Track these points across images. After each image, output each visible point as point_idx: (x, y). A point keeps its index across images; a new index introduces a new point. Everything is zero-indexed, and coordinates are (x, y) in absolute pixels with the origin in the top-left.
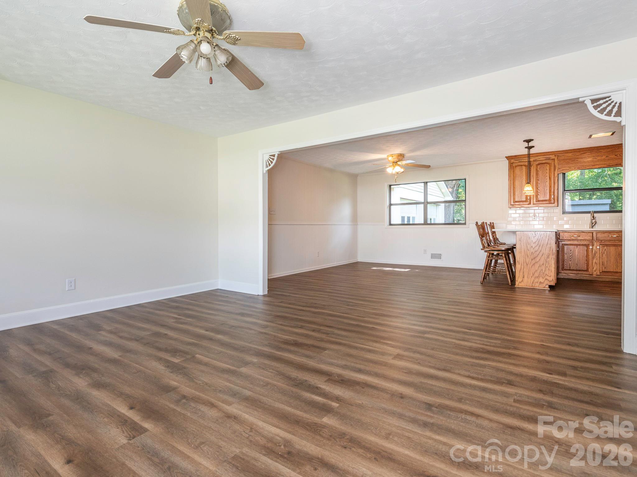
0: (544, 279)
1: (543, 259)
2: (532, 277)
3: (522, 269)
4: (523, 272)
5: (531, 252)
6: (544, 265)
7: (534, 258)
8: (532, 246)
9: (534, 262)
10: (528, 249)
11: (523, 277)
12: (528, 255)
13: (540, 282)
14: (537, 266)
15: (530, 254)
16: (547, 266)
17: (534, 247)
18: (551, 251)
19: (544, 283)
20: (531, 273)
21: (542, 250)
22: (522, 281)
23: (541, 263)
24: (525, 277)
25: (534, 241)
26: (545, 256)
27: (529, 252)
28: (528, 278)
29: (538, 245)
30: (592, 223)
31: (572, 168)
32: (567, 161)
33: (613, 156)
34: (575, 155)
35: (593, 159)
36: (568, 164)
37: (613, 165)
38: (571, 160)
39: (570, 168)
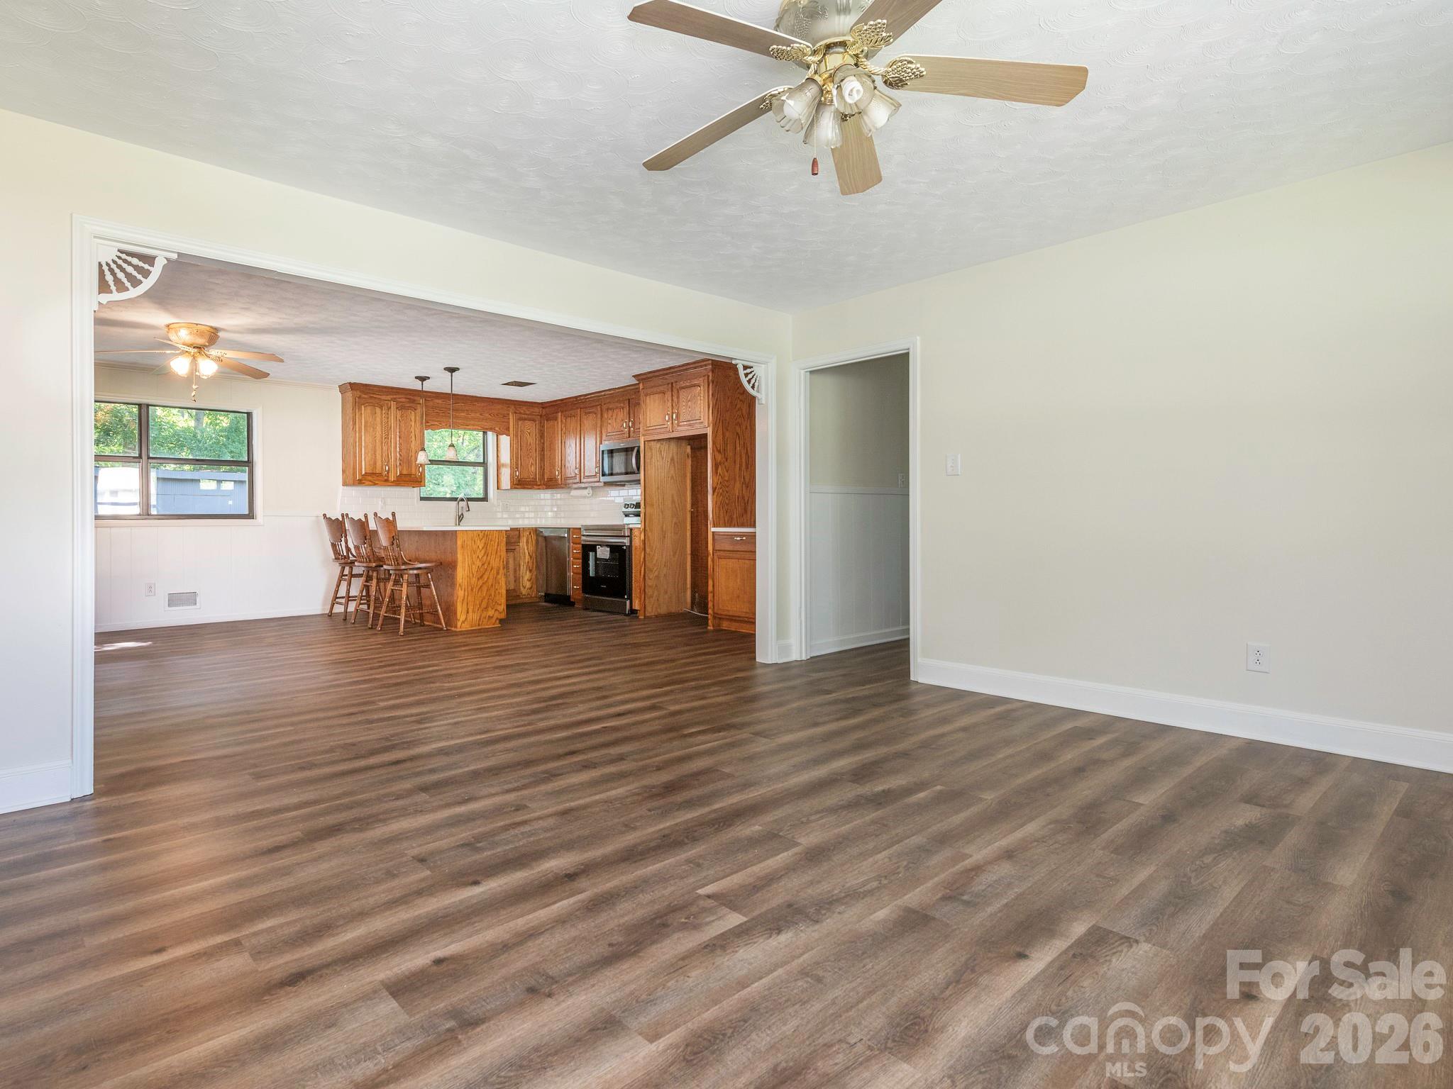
0: (494, 610)
1: (491, 577)
2: (478, 610)
3: (466, 597)
4: (468, 602)
5: (477, 566)
6: (494, 587)
7: (481, 577)
8: (478, 557)
9: (481, 582)
10: (474, 561)
11: (468, 612)
12: (474, 572)
13: (489, 617)
14: (485, 588)
15: (477, 570)
16: (496, 587)
17: (480, 557)
18: (501, 563)
19: (492, 617)
20: (478, 603)
21: (491, 562)
22: (466, 619)
23: (490, 584)
24: (470, 611)
25: (481, 548)
26: (494, 572)
27: (474, 566)
28: (473, 612)
29: (486, 554)
30: (459, 518)
31: (442, 424)
32: (436, 411)
33: (487, 415)
34: (446, 404)
35: (467, 415)
36: (437, 417)
37: (488, 429)
38: (441, 410)
39: (440, 424)
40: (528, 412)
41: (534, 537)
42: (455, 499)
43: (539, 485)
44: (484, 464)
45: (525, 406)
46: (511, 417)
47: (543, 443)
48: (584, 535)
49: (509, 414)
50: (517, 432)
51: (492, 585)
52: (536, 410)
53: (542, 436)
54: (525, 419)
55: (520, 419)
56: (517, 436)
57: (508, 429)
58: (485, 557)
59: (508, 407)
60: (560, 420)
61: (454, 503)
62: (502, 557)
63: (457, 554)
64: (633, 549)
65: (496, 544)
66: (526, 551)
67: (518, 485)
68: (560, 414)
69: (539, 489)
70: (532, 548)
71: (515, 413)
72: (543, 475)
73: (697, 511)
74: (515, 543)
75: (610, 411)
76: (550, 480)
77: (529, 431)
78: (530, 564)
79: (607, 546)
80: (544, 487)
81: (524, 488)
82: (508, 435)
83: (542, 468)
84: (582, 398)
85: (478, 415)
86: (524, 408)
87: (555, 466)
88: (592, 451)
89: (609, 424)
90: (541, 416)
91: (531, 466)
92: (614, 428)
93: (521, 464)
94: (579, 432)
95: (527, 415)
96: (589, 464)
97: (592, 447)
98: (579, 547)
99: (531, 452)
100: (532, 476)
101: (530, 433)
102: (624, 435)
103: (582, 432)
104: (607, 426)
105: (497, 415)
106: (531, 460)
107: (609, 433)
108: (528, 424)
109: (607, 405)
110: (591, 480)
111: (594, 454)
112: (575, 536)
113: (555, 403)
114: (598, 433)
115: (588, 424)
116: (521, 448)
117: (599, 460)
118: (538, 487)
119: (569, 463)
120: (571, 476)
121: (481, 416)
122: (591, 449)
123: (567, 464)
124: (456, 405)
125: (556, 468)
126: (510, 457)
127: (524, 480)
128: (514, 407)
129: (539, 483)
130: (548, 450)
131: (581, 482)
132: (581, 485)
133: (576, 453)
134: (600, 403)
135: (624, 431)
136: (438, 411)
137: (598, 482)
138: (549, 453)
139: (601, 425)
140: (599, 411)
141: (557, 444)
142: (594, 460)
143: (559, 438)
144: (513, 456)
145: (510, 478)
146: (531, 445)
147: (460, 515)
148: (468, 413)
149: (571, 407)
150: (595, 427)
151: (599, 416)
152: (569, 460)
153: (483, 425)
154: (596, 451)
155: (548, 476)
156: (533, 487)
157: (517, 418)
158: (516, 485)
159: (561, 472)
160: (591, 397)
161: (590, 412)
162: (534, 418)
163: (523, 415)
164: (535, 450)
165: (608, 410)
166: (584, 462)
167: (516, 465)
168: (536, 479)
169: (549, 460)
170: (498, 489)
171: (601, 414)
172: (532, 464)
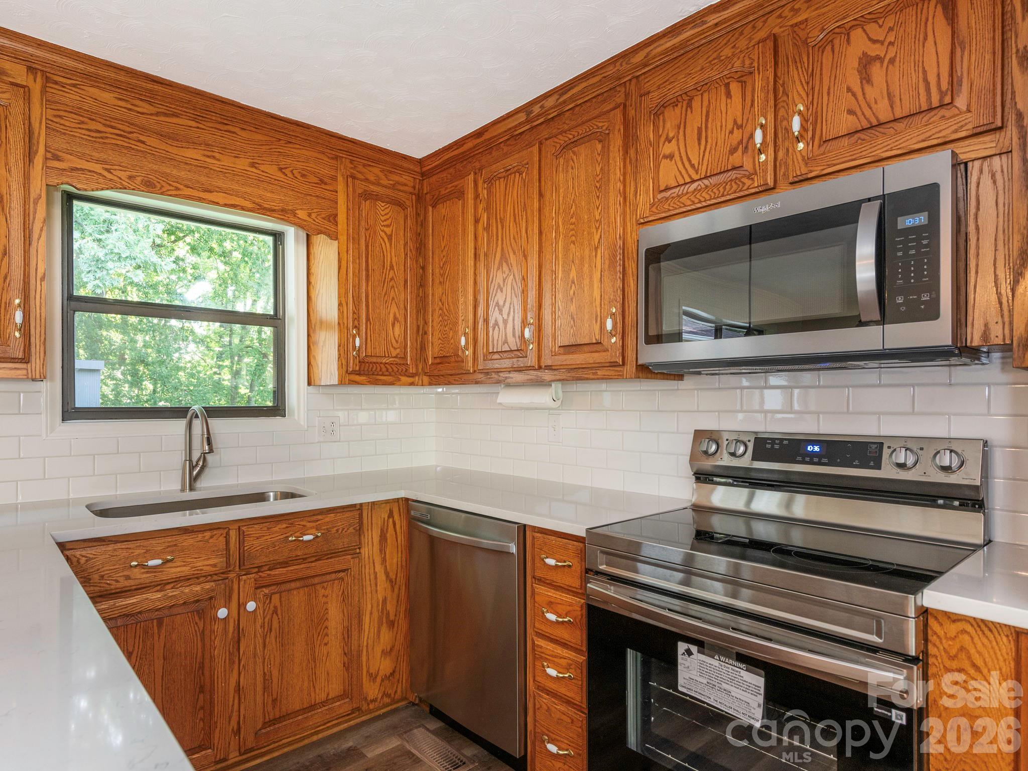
30: (192, 468)
31: (119, 173)
32: (93, 126)
33: (272, 170)
34: (130, 110)
35: (208, 160)
36: (97, 145)
37: (274, 211)
38: (112, 127)
39: (108, 171)
40: (385, 182)
41: (400, 522)
42: (179, 412)
43: (413, 376)
44: (276, 320)
45: (378, 162)
46: (341, 187)
47: (424, 268)
49: (334, 178)
50: (357, 233)
52: (408, 179)
53: (420, 248)
54: (375, 198)
55: (367, 196)
56: (356, 241)
57: (332, 217)
59: (336, 158)
61: (178, 426)
66: (379, 568)
67: (359, 373)
68: (471, 177)
69: (412, 384)
70: (395, 558)
71: (354, 177)
72: (423, 348)
74: (345, 551)
75: (668, 112)
76: (442, 360)
77: (388, 231)
78: (391, 607)
80: (427, 378)
81: (376, 383)
82: (334, 236)
83: (421, 332)
85: (242, 164)
86: (376, 171)
87: (456, 323)
88: (586, 265)
89: (665, 157)
90: (419, 198)
91: (393, 325)
92: (693, 166)
93: (368, 319)
94: (536, 213)
95: (385, 187)
96: (573, 308)
97: (587, 252)
98: (571, 605)
99: (393, 287)
100: (395, 349)
101: (390, 237)
102: (748, 182)
103: (546, 211)
104: (657, 167)
105: (303, 176)
106: (394, 309)
107: (667, 189)
108: (387, 211)
109: (656, 93)
110: (578, 358)
111: (597, 276)
112: (551, 562)
113: (456, 152)
114: (614, 199)
115: (570, 183)
116: (367, 276)
117: (620, 293)
118: (411, 380)
119: (501, 311)
120: (506, 348)
121: (254, 170)
122: (582, 259)
123: (494, 315)
124: (167, 119)
125: (461, 327)
126: (339, 297)
127: (374, 360)
128: (351, 161)
129: (412, 370)
130: (437, 281)
131: (543, 365)
132: (539, 373)
133: (523, 279)
134: (620, 99)
135: (748, 166)
136: (101, 128)
137: (614, 365)
138: (439, 291)
139: (624, 174)
140: (619, 126)
141: (463, 264)
142: (597, 294)
143: (471, 245)
144: (347, 293)
145: (340, 355)
146: (392, 267)
147: (195, 459)
148: (210, 154)
149: (506, 149)
150: (600, 185)
151: (617, 141)
152: (501, 303)
153: (260, 197)
154: (607, 262)
155: (436, 350)
156: (399, 380)
157: (360, 191)
158: (354, 372)
159: (471, 336)
160: (582, 92)
161: (575, 143)
162: (402, 197)
163: (373, 188)
164: (402, 283)
165: (658, 113)
166: (553, 305)
167: (354, 320)
168: (405, 358)
169: (440, 309)
170: (309, 384)
171: (626, 137)
172: (395, 319)
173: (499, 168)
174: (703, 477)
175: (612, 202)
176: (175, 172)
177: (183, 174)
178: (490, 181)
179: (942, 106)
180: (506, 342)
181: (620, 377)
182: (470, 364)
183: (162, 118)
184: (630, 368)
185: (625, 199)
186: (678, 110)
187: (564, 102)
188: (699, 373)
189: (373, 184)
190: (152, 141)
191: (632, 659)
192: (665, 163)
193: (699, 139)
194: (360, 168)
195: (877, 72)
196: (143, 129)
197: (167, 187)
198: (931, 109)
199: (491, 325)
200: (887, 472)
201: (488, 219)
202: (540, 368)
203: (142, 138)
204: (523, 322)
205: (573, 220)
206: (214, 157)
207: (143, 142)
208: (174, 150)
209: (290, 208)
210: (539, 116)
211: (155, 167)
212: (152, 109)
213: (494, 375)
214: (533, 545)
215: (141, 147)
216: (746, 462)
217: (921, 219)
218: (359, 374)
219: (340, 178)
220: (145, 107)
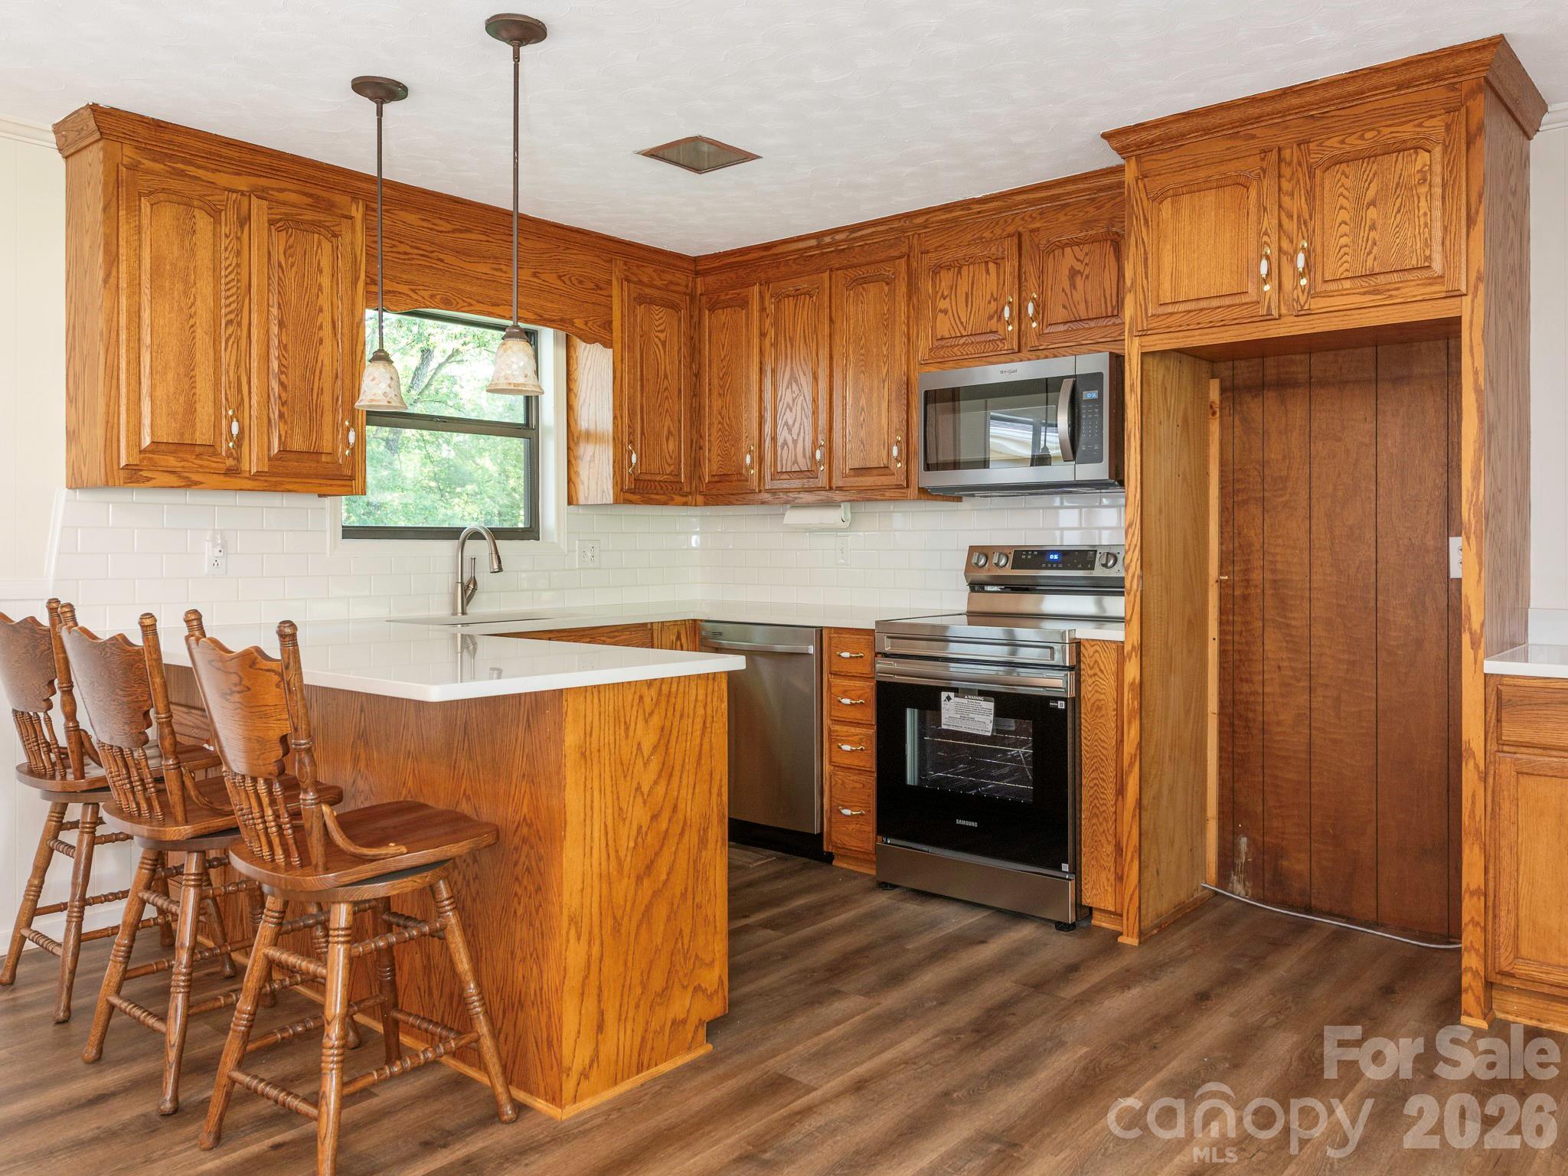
0: (690, 989)
1: (682, 860)
2: (637, 1006)
3: (594, 969)
4: (600, 988)
5: (635, 827)
6: (690, 902)
7: (649, 867)
8: (638, 788)
10: (621, 809)
11: (601, 1023)
12: (622, 854)
13: (674, 1022)
14: (661, 911)
15: (632, 844)
17: (646, 789)
18: (715, 798)
19: (684, 1022)
20: (636, 981)
21: (681, 806)
22: (595, 1058)
23: (678, 890)
24: (610, 1017)
25: (646, 749)
26: (692, 838)
27: (623, 832)
28: (621, 1018)
29: (666, 772)
30: (464, 590)
31: (421, 293)
32: (402, 248)
33: (551, 278)
34: (431, 229)
35: (496, 273)
36: (405, 267)
37: (554, 321)
38: (417, 248)
39: (413, 291)
40: (658, 283)
42: (452, 533)
43: (686, 495)
44: (527, 430)
45: (653, 263)
46: (615, 291)
47: (699, 376)
48: (886, 655)
49: (609, 283)
50: (632, 339)
51: (684, 895)
52: (680, 278)
53: (696, 352)
54: (651, 301)
55: (641, 300)
56: (631, 349)
57: (608, 325)
58: (663, 783)
59: (610, 261)
60: (755, 307)
62: (717, 777)
63: (562, 788)
64: (1085, 708)
65: (698, 726)
68: (756, 288)
69: (685, 504)
71: (628, 281)
72: (699, 464)
73: (1247, 582)
75: (943, 273)
76: (722, 478)
77: (662, 336)
79: (984, 694)
80: (700, 498)
81: (649, 502)
82: (607, 344)
83: (697, 448)
84: (840, 237)
86: (650, 270)
87: (738, 440)
88: (875, 395)
89: (941, 311)
90: (692, 297)
91: (667, 440)
92: (962, 323)
93: (642, 433)
94: (827, 339)
95: (659, 288)
96: (863, 434)
97: (876, 383)
98: (862, 688)
99: (667, 398)
100: (669, 465)
101: (664, 344)
102: (1001, 345)
103: (837, 338)
104: (935, 318)
105: (580, 282)
106: (668, 422)
107: (942, 339)
108: (661, 315)
109: (934, 255)
110: (868, 481)
111: (885, 405)
112: (846, 655)
113: (739, 259)
114: (899, 340)
115: (860, 315)
116: (642, 386)
117: (904, 423)
118: (684, 499)
119: (790, 431)
120: (796, 468)
121: (535, 280)
122: (871, 389)
123: (783, 435)
124: (462, 236)
125: (744, 445)
126: (614, 410)
127: (648, 477)
128: (625, 263)
129: (686, 489)
130: (715, 394)
131: (834, 487)
132: (829, 494)
133: (814, 400)
134: (904, 249)
135: (1001, 332)
136: (408, 249)
137: (899, 487)
138: (717, 403)
139: (908, 317)
140: (904, 275)
141: (748, 378)
142: (884, 421)
143: (756, 359)
144: (621, 406)
145: (614, 471)
146: (666, 377)
147: (465, 581)
148: (497, 266)
149: (795, 267)
150: (886, 323)
151: (902, 288)
152: (790, 422)
153: (542, 307)
154: (894, 394)
155: (715, 467)
156: (672, 499)
157: (634, 295)
158: (631, 491)
159: (756, 455)
160: (871, 234)
161: (866, 280)
162: (675, 298)
163: (647, 290)
164: (676, 393)
165: (936, 270)
166: (844, 429)
167: (630, 434)
168: (679, 475)
169: (720, 423)
170: (570, 503)
171: (909, 284)
172: (670, 432)
173: (789, 286)
174: (976, 586)
175: (897, 341)
176: (468, 288)
177: (474, 289)
178: (779, 298)
179: (1113, 316)
180: (795, 462)
181: (904, 498)
182: (756, 483)
183: (457, 235)
184: (913, 491)
185: (909, 339)
186: (951, 273)
187: (855, 239)
188: (973, 496)
189: (647, 286)
190: (448, 259)
191: (911, 716)
192: (940, 316)
193: (967, 302)
194: (635, 270)
195: (1079, 281)
196: (442, 247)
197: (462, 303)
198: (1107, 317)
199: (779, 444)
200: (1099, 572)
201: (776, 334)
202: (831, 488)
203: (442, 256)
204: (813, 443)
205: (863, 351)
206: (500, 270)
207: (442, 261)
208: (468, 266)
209: (569, 317)
210: (829, 245)
211: (452, 284)
212: (448, 227)
213: (782, 495)
214: (830, 645)
215: (441, 266)
216: (1009, 571)
217: (1094, 395)
218: (634, 493)
219: (615, 282)
220: (445, 226)
